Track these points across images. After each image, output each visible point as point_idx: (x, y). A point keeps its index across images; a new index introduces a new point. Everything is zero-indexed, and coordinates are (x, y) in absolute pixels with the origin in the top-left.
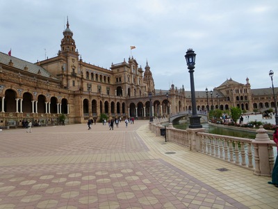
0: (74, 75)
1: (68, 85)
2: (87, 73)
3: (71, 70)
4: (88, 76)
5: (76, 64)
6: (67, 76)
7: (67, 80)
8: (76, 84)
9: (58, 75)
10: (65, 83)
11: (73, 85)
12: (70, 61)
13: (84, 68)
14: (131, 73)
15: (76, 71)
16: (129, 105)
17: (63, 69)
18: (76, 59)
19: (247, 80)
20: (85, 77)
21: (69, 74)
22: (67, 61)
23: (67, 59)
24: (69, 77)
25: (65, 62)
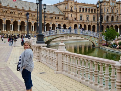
0: (72, 11)
1: (68, 17)
2: (80, 8)
3: (70, 9)
4: (80, 10)
5: (73, 5)
6: (68, 12)
7: (68, 14)
8: (73, 16)
9: (64, 12)
10: (67, 16)
11: (71, 16)
12: (70, 4)
13: (78, 6)
14: (110, 6)
15: (73, 9)
16: (106, 27)
17: (66, 8)
18: (73, 2)
20: (78, 11)
21: (69, 10)
22: (68, 4)
23: (68, 2)
24: (69, 12)
25: (67, 4)
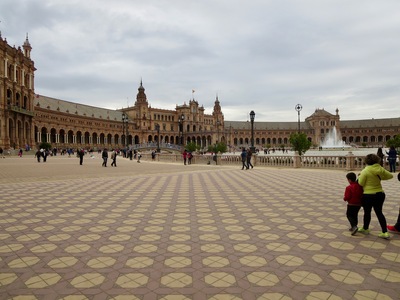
2: (155, 115)
4: (155, 118)
9: (135, 119)
11: (144, 125)
13: (152, 112)
14: (192, 113)
15: (146, 116)
16: (186, 138)
17: (137, 115)
18: (146, 107)
19: (337, 111)
23: (140, 108)
24: (141, 120)
25: (138, 110)
